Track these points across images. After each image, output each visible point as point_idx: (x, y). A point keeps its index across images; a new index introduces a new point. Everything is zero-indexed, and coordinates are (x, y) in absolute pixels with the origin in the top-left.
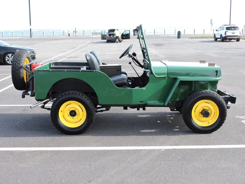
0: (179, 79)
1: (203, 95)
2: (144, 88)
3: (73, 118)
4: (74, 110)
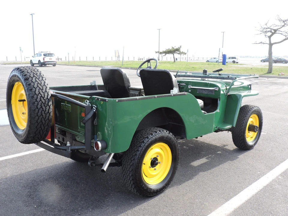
0: (241, 96)
3: (155, 169)
4: (156, 157)
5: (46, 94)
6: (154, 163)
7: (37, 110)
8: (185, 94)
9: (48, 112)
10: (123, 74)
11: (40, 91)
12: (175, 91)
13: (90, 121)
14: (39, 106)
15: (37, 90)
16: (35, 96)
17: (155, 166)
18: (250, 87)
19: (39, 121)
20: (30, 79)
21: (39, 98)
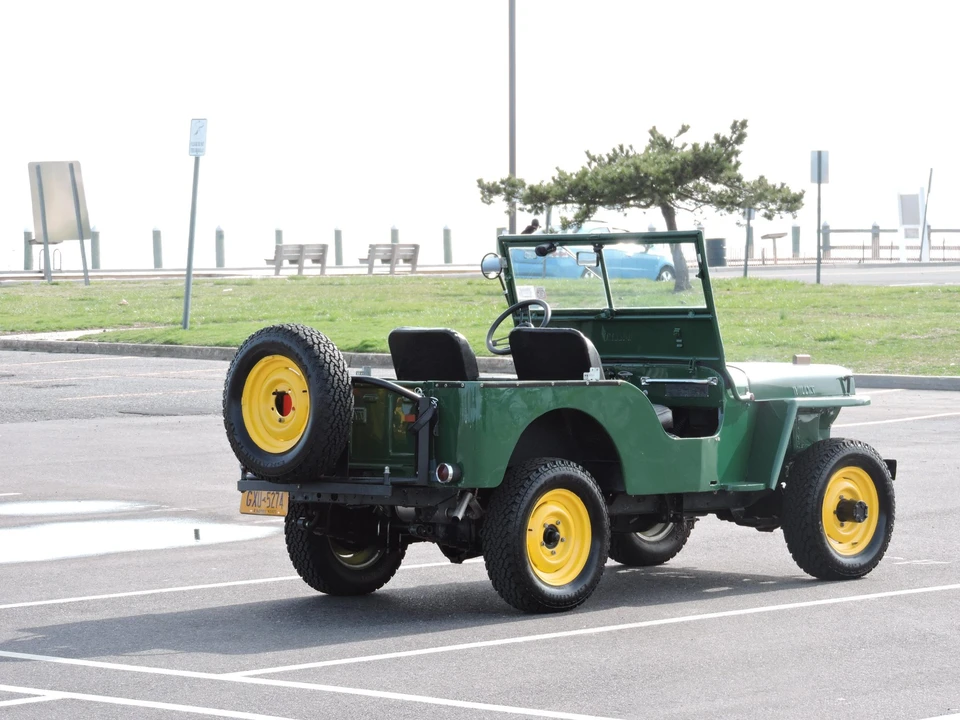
0: (793, 403)
1: (847, 452)
2: (717, 437)
3: (553, 553)
4: (554, 523)
5: (345, 376)
6: (551, 537)
7: (334, 403)
8: (617, 384)
9: (349, 410)
10: (461, 343)
11: (336, 369)
12: (594, 374)
13: (427, 428)
14: (337, 397)
15: (332, 368)
16: (331, 378)
17: (554, 546)
18: (845, 383)
19: (335, 425)
20: (316, 347)
21: (336, 382)
